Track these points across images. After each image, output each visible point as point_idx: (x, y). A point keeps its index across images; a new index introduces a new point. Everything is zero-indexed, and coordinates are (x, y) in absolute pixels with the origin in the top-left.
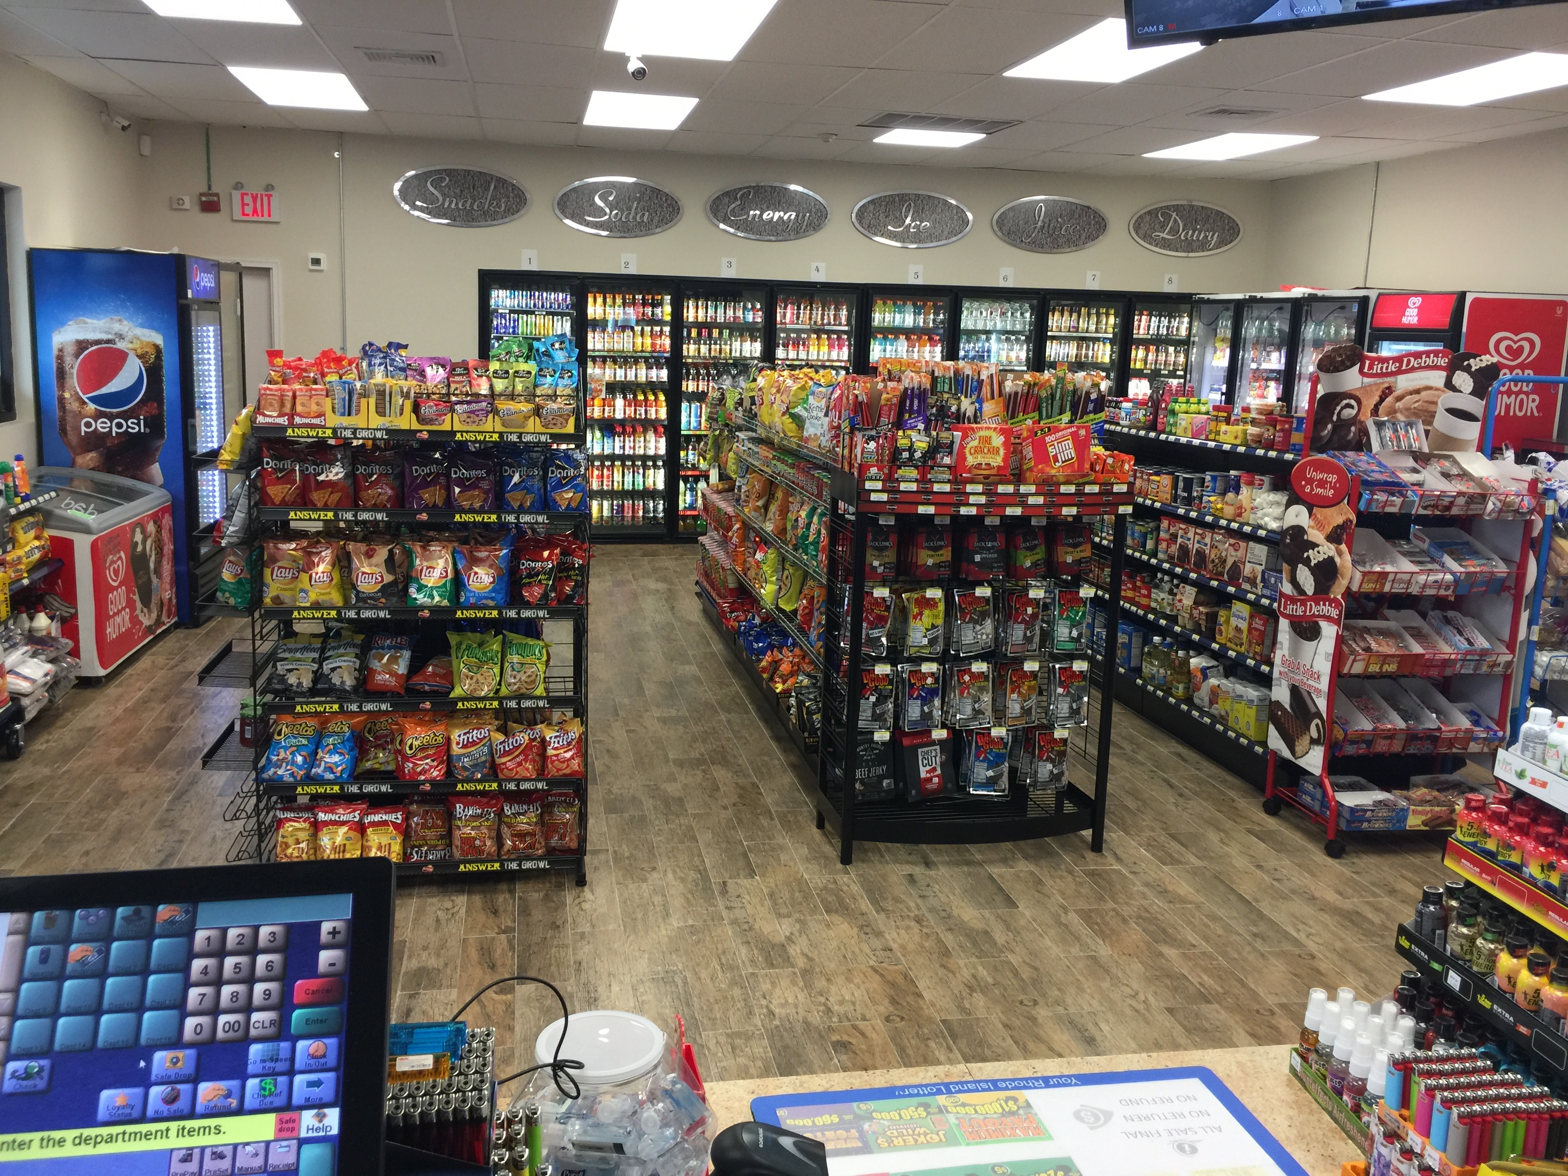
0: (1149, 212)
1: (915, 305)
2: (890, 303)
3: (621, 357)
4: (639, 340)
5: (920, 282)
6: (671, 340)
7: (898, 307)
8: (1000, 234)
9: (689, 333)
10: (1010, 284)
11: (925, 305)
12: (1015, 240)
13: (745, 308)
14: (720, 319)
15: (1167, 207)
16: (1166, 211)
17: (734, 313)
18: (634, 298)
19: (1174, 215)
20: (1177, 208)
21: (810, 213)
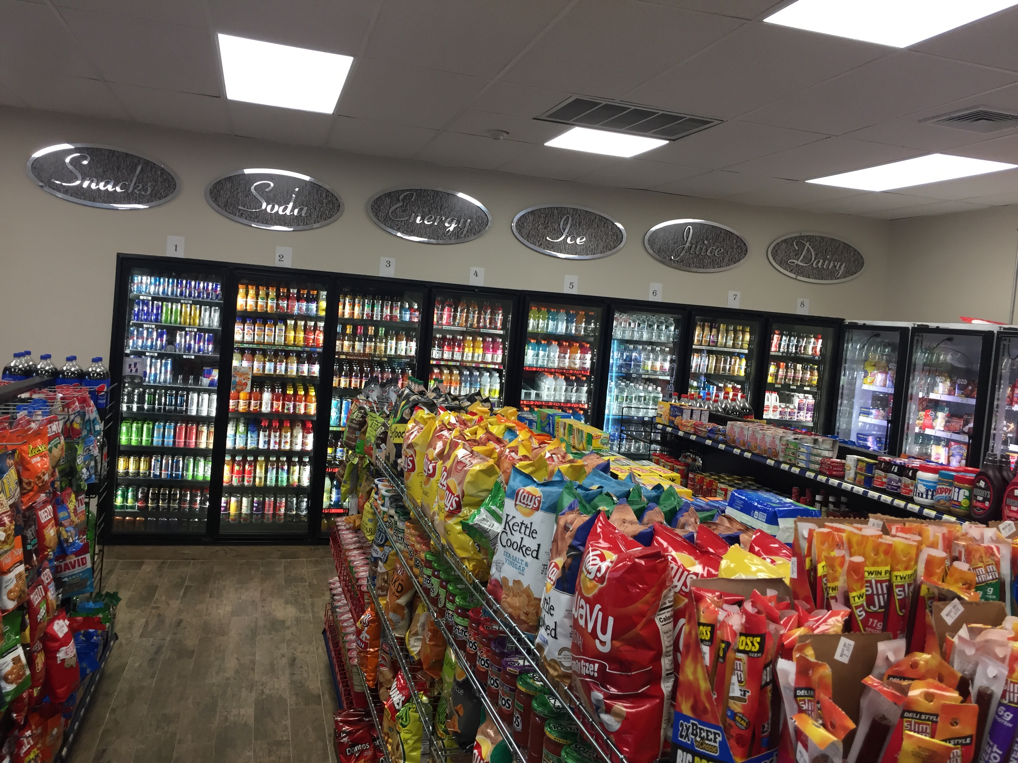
0: (785, 241)
1: (567, 313)
2: (544, 310)
3: (271, 350)
4: (292, 334)
5: (574, 291)
6: (324, 336)
7: (553, 314)
8: (651, 251)
9: (344, 329)
10: (658, 299)
11: (577, 314)
12: (664, 258)
13: (402, 307)
14: (377, 317)
15: (801, 237)
16: (800, 240)
17: (391, 312)
18: (288, 291)
19: (807, 244)
20: (810, 238)
21: (471, 219)
